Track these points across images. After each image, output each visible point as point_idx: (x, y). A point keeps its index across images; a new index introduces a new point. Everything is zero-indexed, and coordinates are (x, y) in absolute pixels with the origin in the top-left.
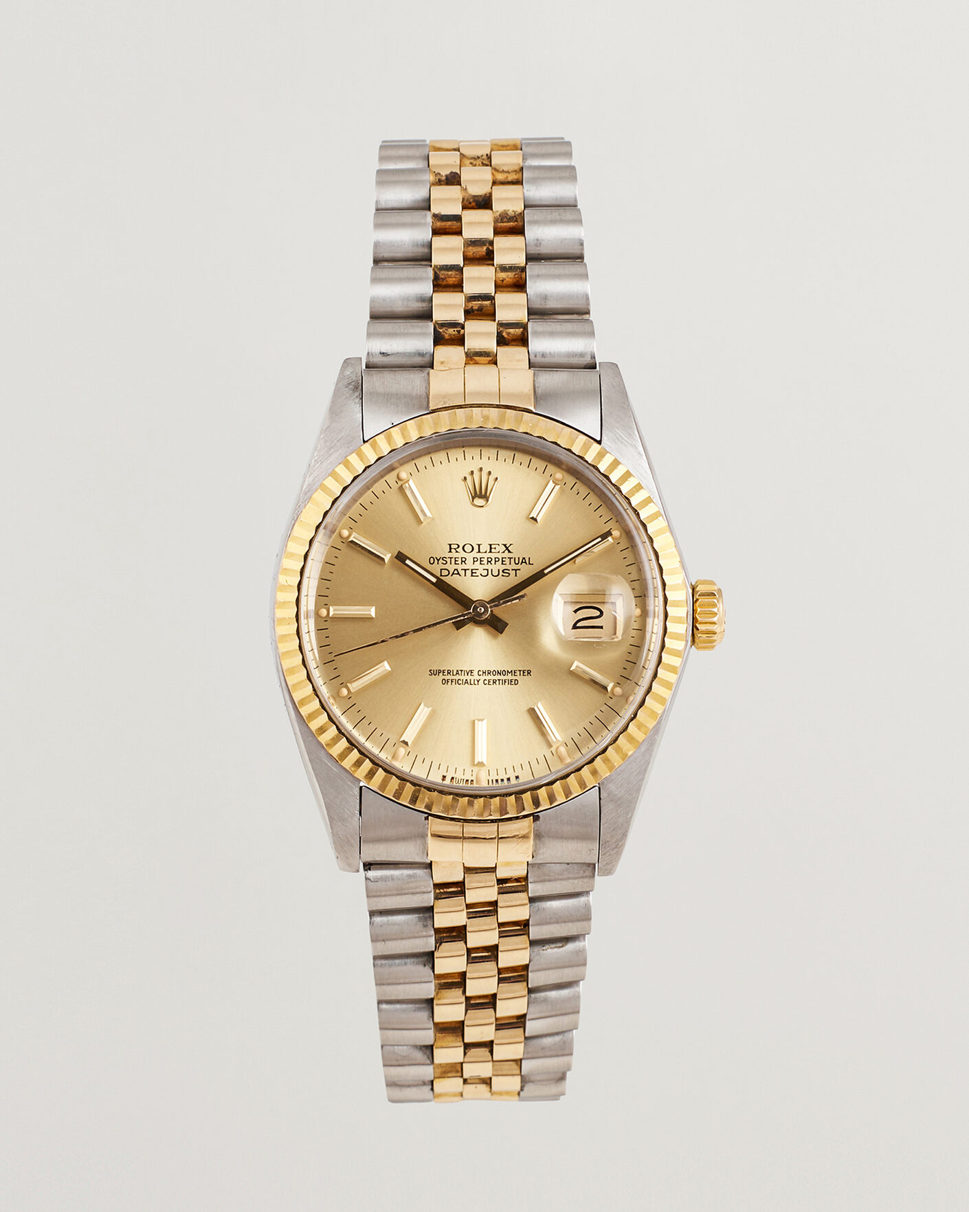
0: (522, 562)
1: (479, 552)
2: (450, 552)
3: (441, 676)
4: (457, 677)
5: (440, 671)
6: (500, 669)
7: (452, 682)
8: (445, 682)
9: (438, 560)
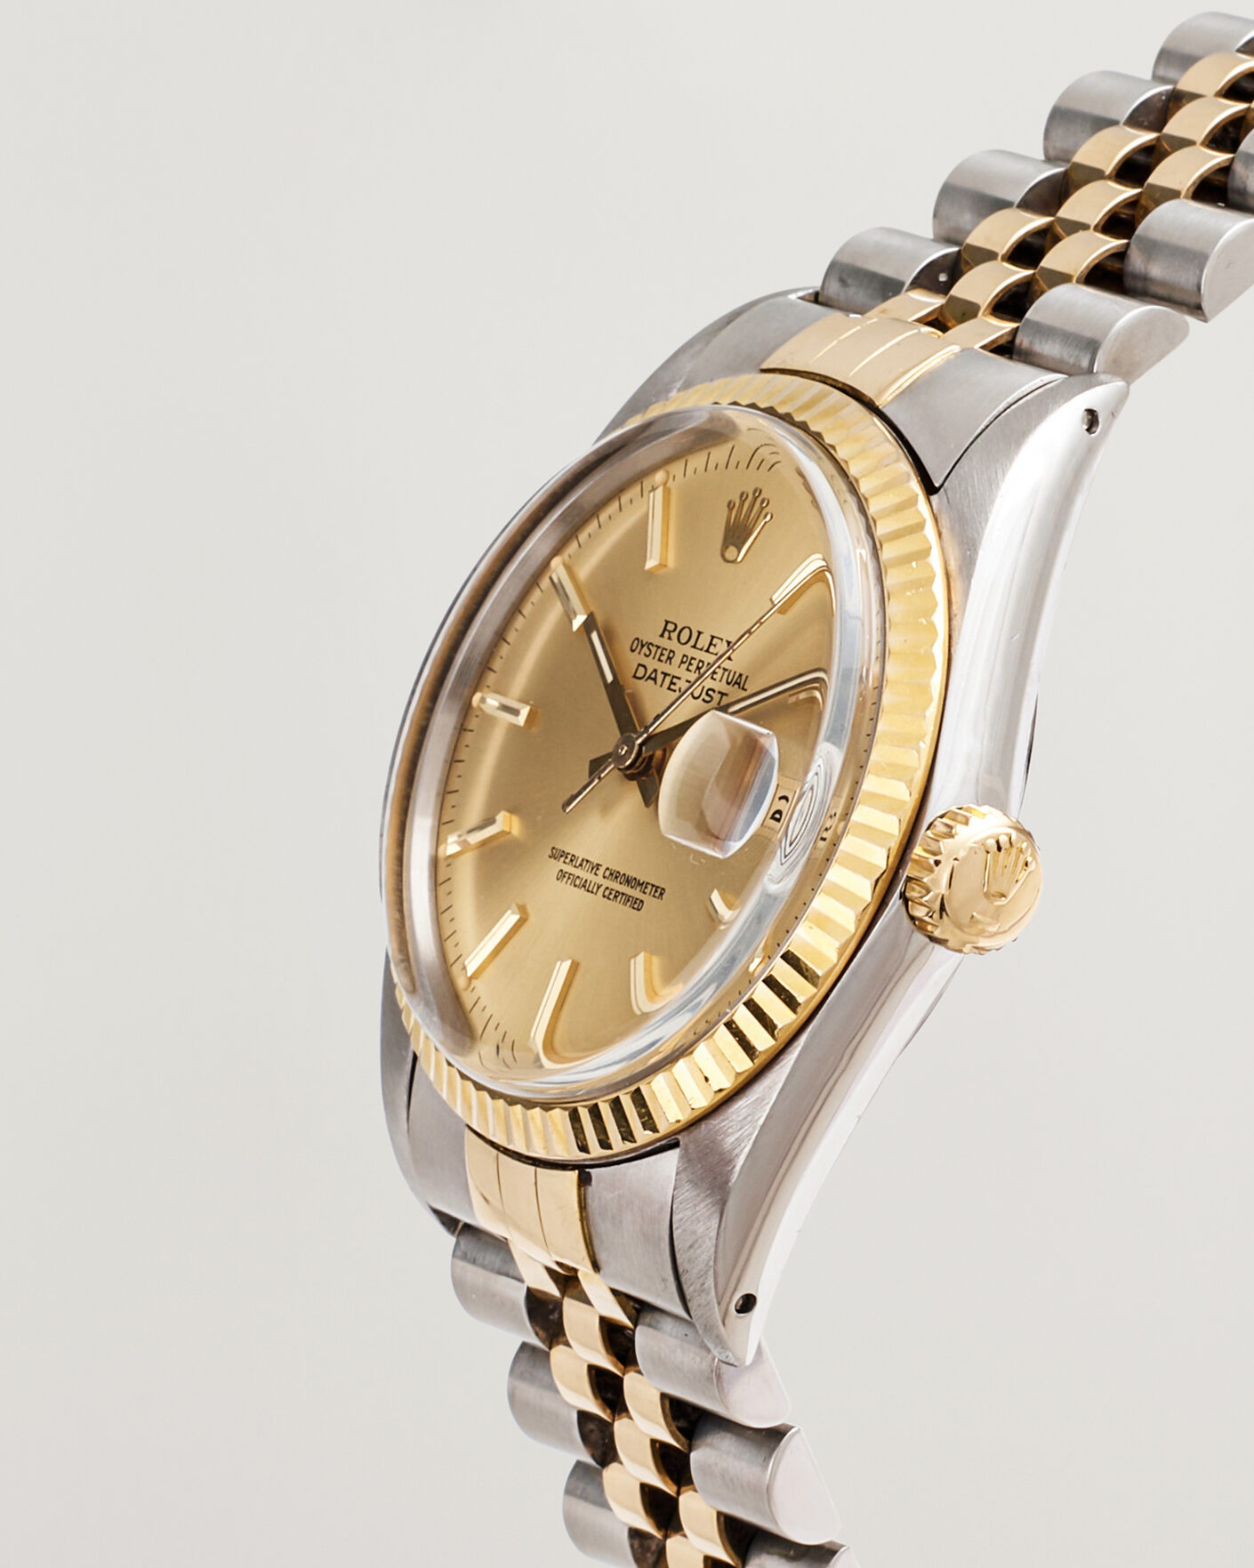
0: (736, 683)
1: (694, 647)
2: (662, 636)
3: (561, 865)
4: (577, 872)
5: (564, 854)
6: (632, 873)
7: (569, 878)
8: (562, 875)
9: (643, 646)
